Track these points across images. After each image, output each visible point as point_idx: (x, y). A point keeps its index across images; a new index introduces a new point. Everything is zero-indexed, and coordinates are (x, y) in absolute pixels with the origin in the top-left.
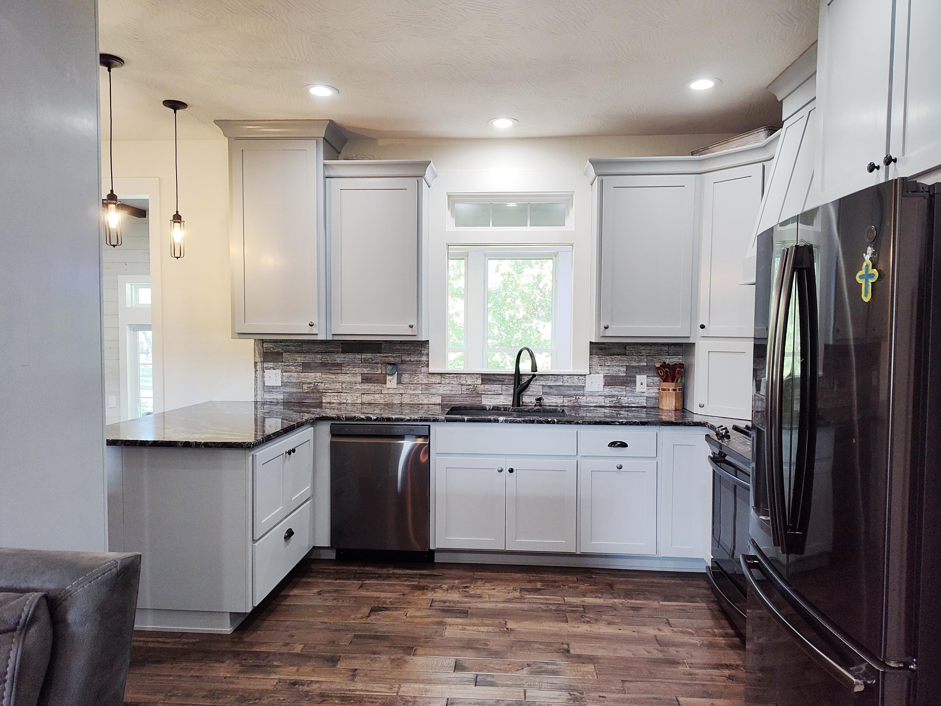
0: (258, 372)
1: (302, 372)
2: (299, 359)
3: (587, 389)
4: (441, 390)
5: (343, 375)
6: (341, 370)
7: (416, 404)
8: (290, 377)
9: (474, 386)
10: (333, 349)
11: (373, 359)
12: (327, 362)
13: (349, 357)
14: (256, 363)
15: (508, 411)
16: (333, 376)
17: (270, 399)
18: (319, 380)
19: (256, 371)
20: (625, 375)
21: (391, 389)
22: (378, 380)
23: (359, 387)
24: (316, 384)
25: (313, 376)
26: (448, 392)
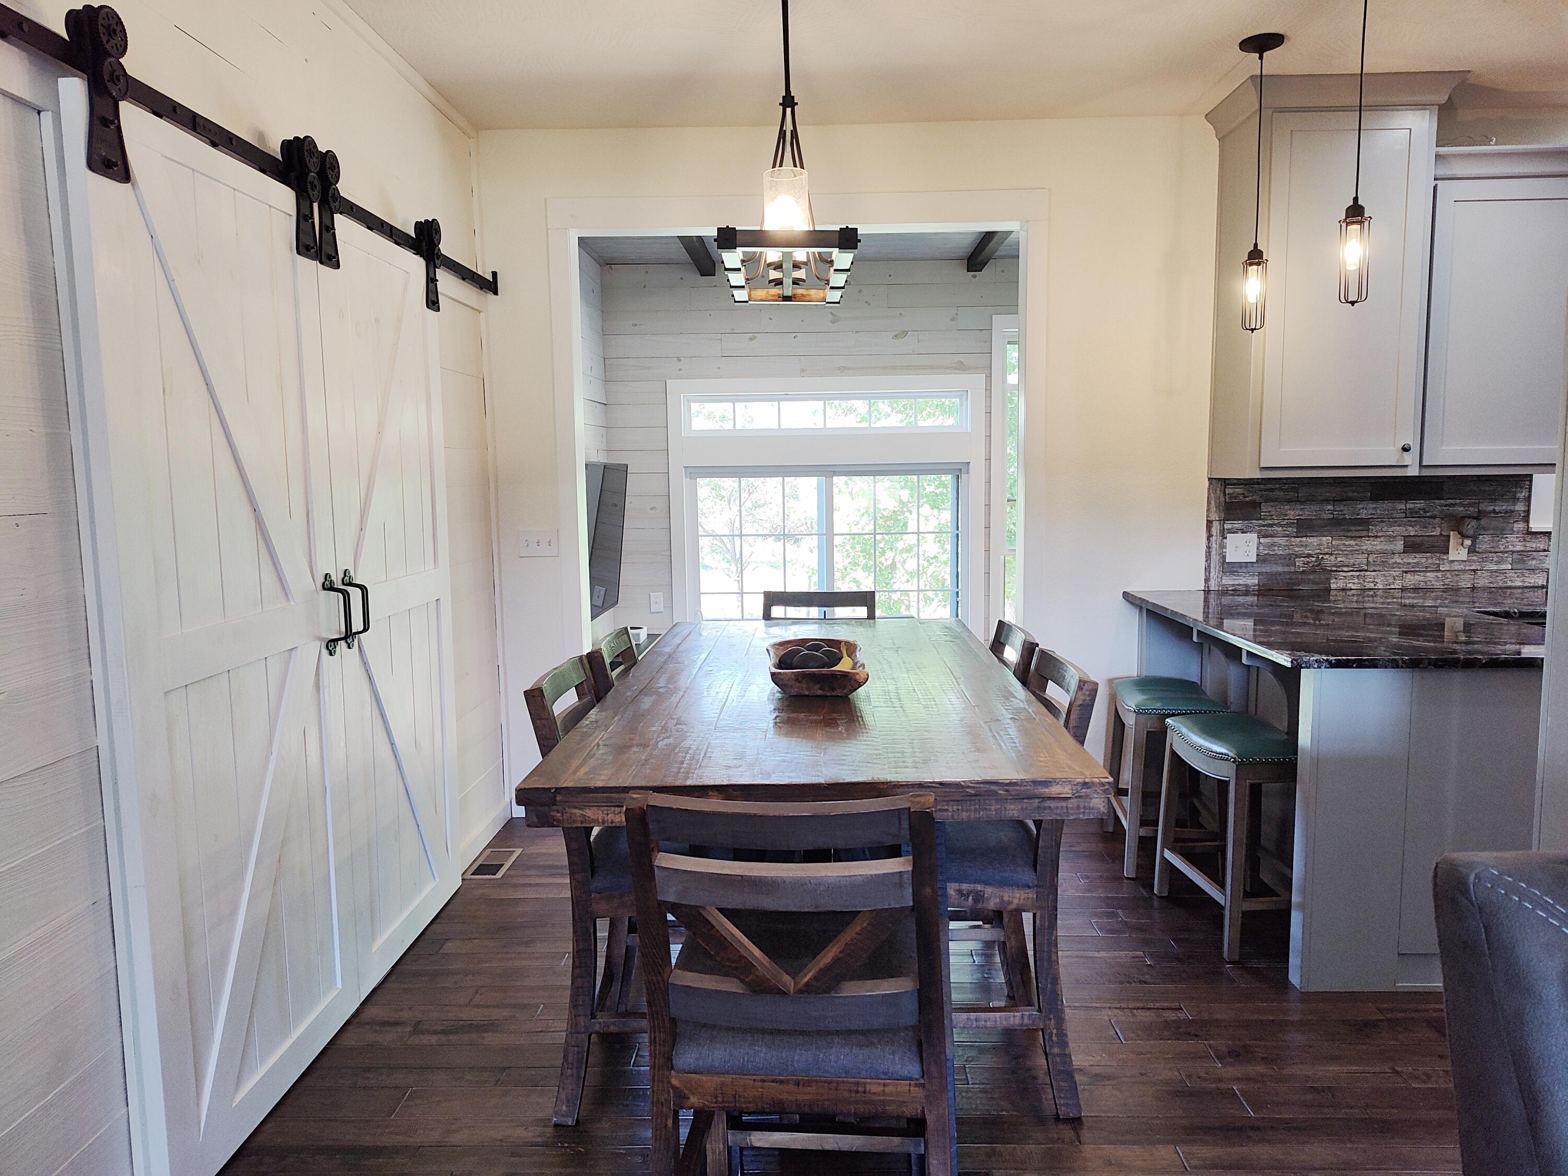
0: (1213, 539)
1: (1295, 537)
2: (1292, 513)
5: (1372, 539)
6: (1368, 530)
7: (1500, 588)
8: (1273, 545)
10: (1355, 494)
11: (1427, 510)
12: (1341, 517)
13: (1383, 507)
14: (1209, 523)
16: (1352, 542)
17: (1233, 585)
18: (1326, 550)
19: (1209, 536)
21: (1456, 563)
22: (1433, 546)
23: (1399, 561)
24: (1320, 556)
25: (1316, 543)
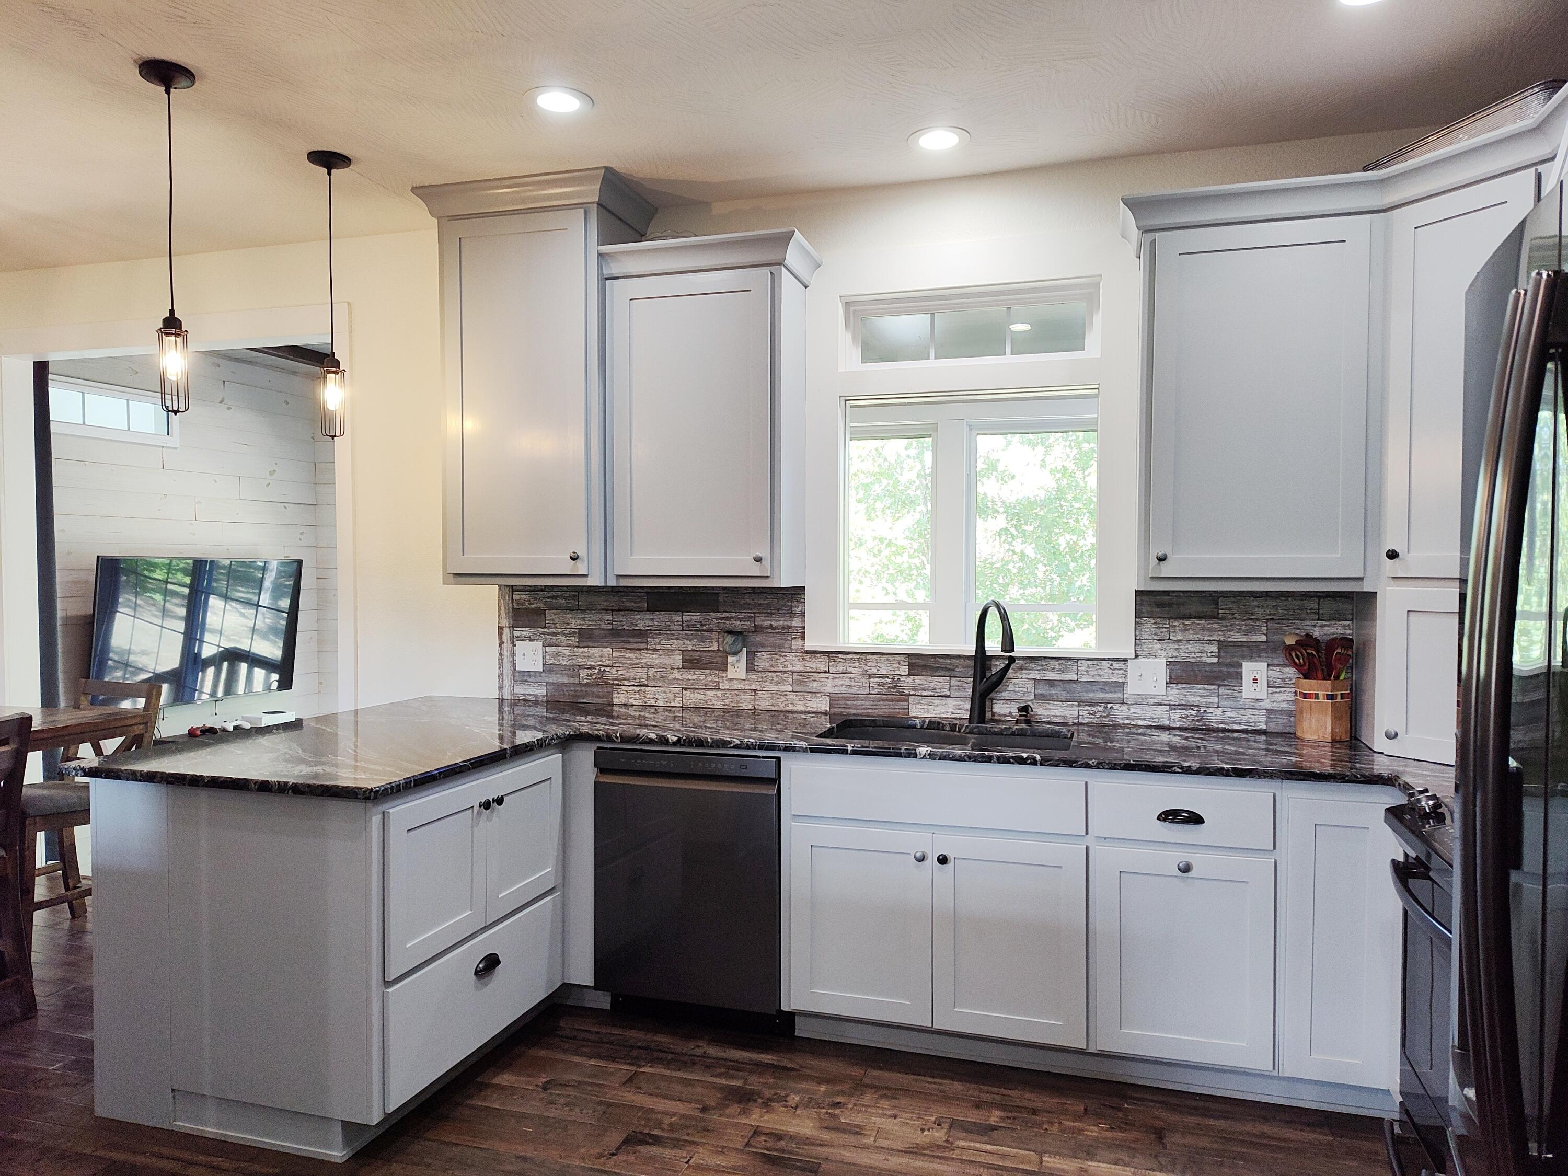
0: (504, 646)
1: (578, 647)
2: (574, 621)
3: (1132, 689)
4: (829, 685)
5: (650, 652)
6: (647, 642)
7: (781, 711)
8: (558, 654)
9: (893, 679)
10: (633, 604)
11: (703, 623)
12: (621, 628)
13: (661, 618)
14: (501, 629)
15: (959, 731)
16: (632, 655)
17: (524, 695)
18: (608, 662)
19: (501, 643)
20: (1215, 660)
21: (735, 682)
22: (712, 663)
23: (678, 676)
24: (602, 669)
25: (598, 655)
26: (843, 689)
